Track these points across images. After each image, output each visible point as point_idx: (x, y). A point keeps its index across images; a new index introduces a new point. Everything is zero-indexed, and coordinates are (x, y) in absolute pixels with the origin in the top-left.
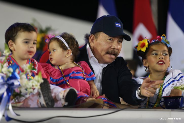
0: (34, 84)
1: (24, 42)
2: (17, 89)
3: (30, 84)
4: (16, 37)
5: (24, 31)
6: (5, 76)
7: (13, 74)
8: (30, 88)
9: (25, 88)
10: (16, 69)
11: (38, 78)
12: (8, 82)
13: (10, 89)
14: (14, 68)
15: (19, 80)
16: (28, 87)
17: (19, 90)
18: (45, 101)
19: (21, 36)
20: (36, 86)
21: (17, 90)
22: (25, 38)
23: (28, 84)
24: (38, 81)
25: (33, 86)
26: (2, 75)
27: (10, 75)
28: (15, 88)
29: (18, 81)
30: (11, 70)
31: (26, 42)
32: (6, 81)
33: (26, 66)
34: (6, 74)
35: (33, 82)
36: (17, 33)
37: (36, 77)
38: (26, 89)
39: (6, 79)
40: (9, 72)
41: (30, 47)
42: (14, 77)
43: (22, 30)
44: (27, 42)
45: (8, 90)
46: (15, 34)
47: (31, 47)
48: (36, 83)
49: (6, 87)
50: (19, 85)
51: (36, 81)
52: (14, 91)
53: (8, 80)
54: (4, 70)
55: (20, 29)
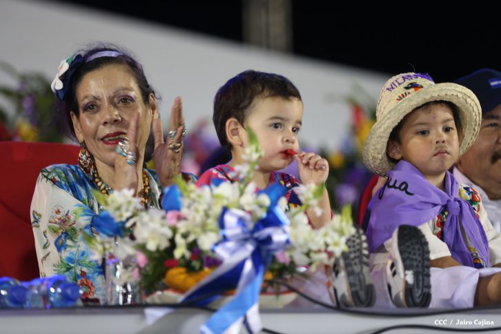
0: (329, 241)
2: (283, 254)
3: (317, 239)
5: (272, 95)
6: (248, 217)
7: (270, 211)
8: (319, 251)
9: (305, 250)
10: (278, 198)
11: (342, 221)
12: (256, 235)
13: (263, 253)
14: (274, 196)
15: (287, 228)
16: (314, 247)
17: (286, 255)
18: (351, 285)
20: (336, 244)
21: (283, 257)
22: (273, 115)
23: (312, 240)
24: (341, 233)
26: (241, 213)
27: (262, 214)
28: (275, 250)
29: (285, 232)
30: (265, 200)
31: (276, 126)
32: (252, 232)
34: (250, 213)
35: (326, 235)
38: (308, 254)
39: (251, 226)
40: (261, 206)
41: (285, 139)
42: (271, 220)
43: (266, 93)
44: (277, 124)
45: (257, 257)
48: (336, 236)
49: (250, 248)
50: (288, 242)
51: (335, 230)
52: (274, 258)
53: (257, 228)
54: (246, 201)
55: (263, 91)
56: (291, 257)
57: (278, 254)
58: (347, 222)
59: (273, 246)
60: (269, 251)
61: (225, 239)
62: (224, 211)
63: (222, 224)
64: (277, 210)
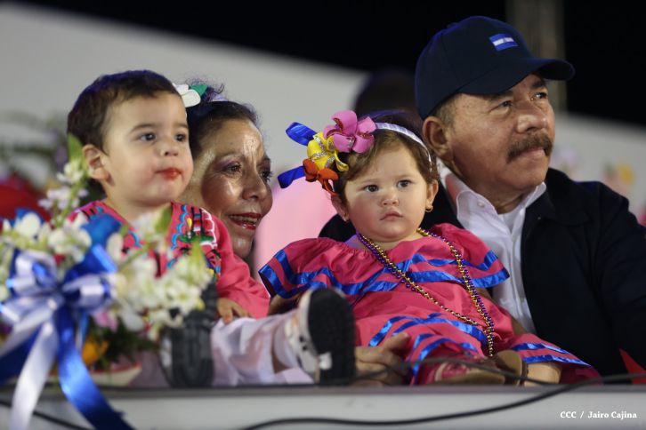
0: (173, 292)
1: (139, 138)
2: (105, 315)
3: (158, 291)
4: (102, 128)
5: (128, 97)
7: (89, 254)
8: (160, 307)
9: (139, 308)
10: (108, 235)
11: (190, 264)
13: (70, 314)
14: (99, 232)
16: (150, 303)
17: (112, 315)
19: (124, 118)
20: (183, 297)
21: (105, 318)
22: (136, 123)
23: (151, 292)
24: (189, 280)
25: (170, 298)
26: (41, 255)
27: (79, 257)
28: (92, 308)
29: (102, 282)
30: (84, 238)
31: (150, 137)
32: (59, 286)
33: (147, 224)
34: (60, 259)
35: (169, 284)
36: (104, 110)
37: (184, 264)
38: (144, 314)
39: (60, 275)
41: (163, 152)
42: (90, 266)
43: (121, 97)
44: (149, 135)
46: (100, 117)
47: (167, 154)
48: (182, 285)
49: (52, 304)
50: (106, 295)
51: (182, 278)
52: (92, 323)
53: (69, 277)
54: (57, 239)
55: (116, 95)
56: (120, 320)
57: (98, 315)
58: (198, 265)
59: (82, 303)
60: (82, 310)
61: (13, 294)
62: (17, 252)
63: (13, 271)
64: (98, 251)
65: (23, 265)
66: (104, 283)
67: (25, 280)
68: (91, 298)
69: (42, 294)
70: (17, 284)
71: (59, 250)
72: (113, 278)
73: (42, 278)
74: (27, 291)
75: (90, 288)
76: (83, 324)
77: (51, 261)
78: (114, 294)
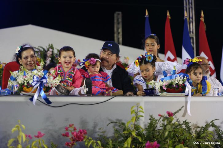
0: (56, 82)
7: (44, 76)
10: (47, 73)
13: (42, 84)
14: (45, 73)
16: (53, 83)
17: (47, 85)
20: (57, 82)
21: (46, 85)
24: (58, 80)
25: (55, 82)
26: (37, 76)
27: (43, 76)
31: (65, 57)
32: (40, 80)
33: (52, 72)
34: (40, 76)
35: (55, 81)
38: (52, 85)
39: (40, 79)
42: (44, 78)
48: (57, 81)
49: (39, 83)
50: (47, 82)
52: (44, 85)
53: (41, 79)
54: (39, 74)
56: (48, 85)
59: (43, 83)
60: (43, 84)
61: (34, 81)
62: (34, 75)
63: (34, 78)
64: (45, 76)
65: (35, 77)
66: (46, 80)
67: (35, 80)
68: (45, 82)
69: (38, 82)
70: (34, 80)
71: (40, 75)
72: (47, 79)
73: (38, 79)
74: (35, 81)
75: (44, 81)
76: (43, 86)
77: (39, 77)
78: (48, 81)
